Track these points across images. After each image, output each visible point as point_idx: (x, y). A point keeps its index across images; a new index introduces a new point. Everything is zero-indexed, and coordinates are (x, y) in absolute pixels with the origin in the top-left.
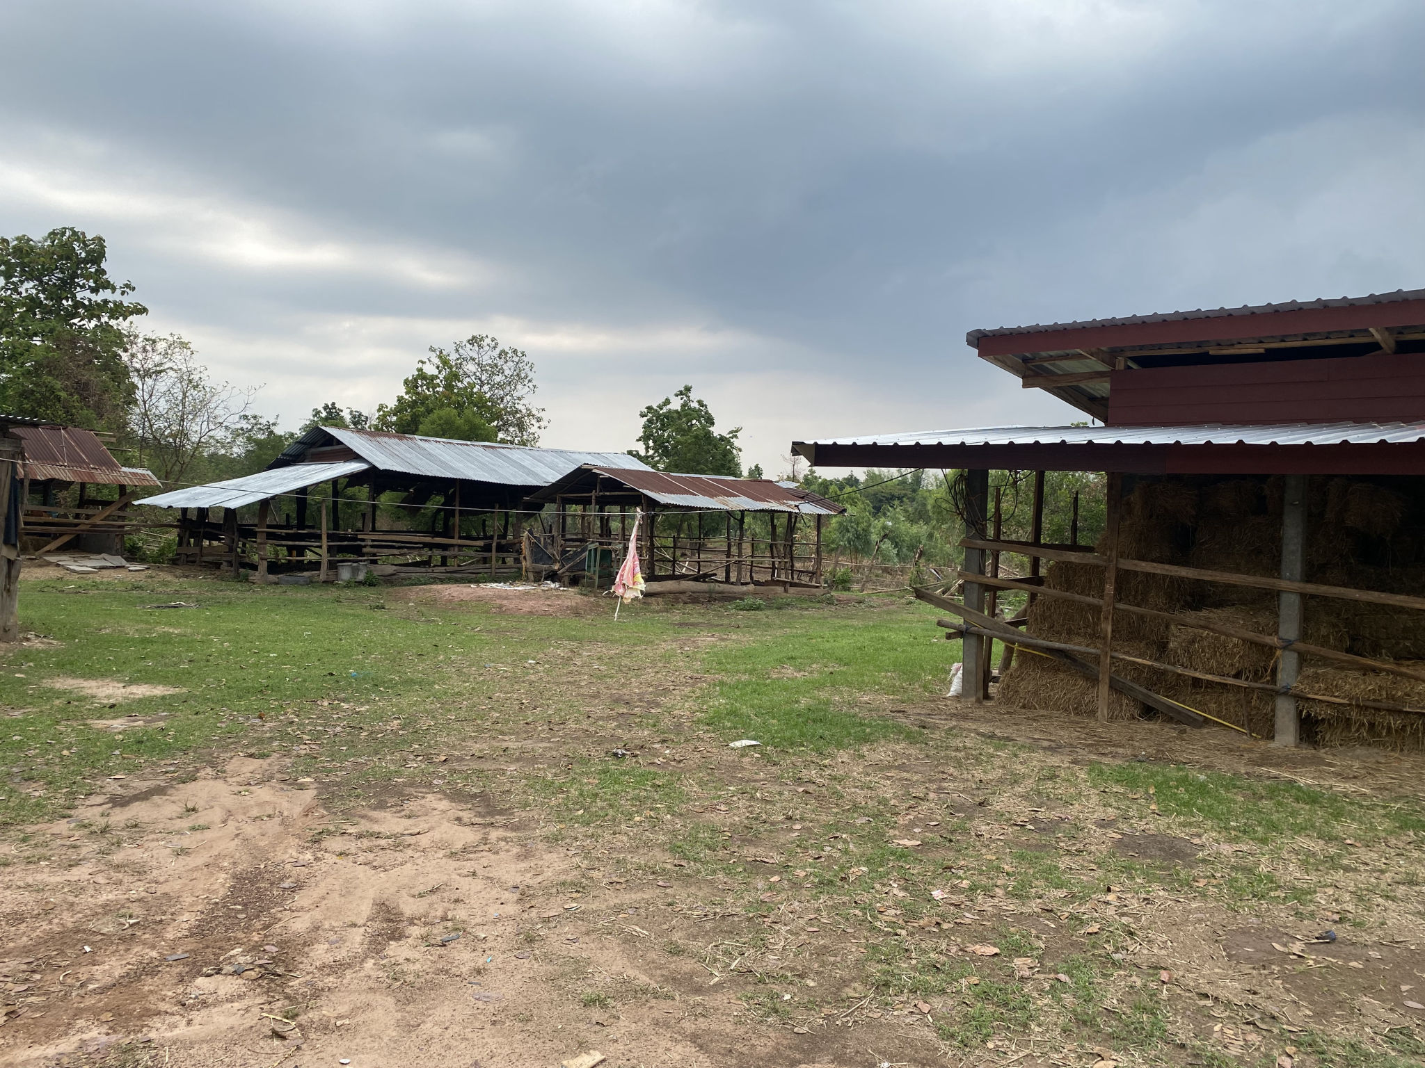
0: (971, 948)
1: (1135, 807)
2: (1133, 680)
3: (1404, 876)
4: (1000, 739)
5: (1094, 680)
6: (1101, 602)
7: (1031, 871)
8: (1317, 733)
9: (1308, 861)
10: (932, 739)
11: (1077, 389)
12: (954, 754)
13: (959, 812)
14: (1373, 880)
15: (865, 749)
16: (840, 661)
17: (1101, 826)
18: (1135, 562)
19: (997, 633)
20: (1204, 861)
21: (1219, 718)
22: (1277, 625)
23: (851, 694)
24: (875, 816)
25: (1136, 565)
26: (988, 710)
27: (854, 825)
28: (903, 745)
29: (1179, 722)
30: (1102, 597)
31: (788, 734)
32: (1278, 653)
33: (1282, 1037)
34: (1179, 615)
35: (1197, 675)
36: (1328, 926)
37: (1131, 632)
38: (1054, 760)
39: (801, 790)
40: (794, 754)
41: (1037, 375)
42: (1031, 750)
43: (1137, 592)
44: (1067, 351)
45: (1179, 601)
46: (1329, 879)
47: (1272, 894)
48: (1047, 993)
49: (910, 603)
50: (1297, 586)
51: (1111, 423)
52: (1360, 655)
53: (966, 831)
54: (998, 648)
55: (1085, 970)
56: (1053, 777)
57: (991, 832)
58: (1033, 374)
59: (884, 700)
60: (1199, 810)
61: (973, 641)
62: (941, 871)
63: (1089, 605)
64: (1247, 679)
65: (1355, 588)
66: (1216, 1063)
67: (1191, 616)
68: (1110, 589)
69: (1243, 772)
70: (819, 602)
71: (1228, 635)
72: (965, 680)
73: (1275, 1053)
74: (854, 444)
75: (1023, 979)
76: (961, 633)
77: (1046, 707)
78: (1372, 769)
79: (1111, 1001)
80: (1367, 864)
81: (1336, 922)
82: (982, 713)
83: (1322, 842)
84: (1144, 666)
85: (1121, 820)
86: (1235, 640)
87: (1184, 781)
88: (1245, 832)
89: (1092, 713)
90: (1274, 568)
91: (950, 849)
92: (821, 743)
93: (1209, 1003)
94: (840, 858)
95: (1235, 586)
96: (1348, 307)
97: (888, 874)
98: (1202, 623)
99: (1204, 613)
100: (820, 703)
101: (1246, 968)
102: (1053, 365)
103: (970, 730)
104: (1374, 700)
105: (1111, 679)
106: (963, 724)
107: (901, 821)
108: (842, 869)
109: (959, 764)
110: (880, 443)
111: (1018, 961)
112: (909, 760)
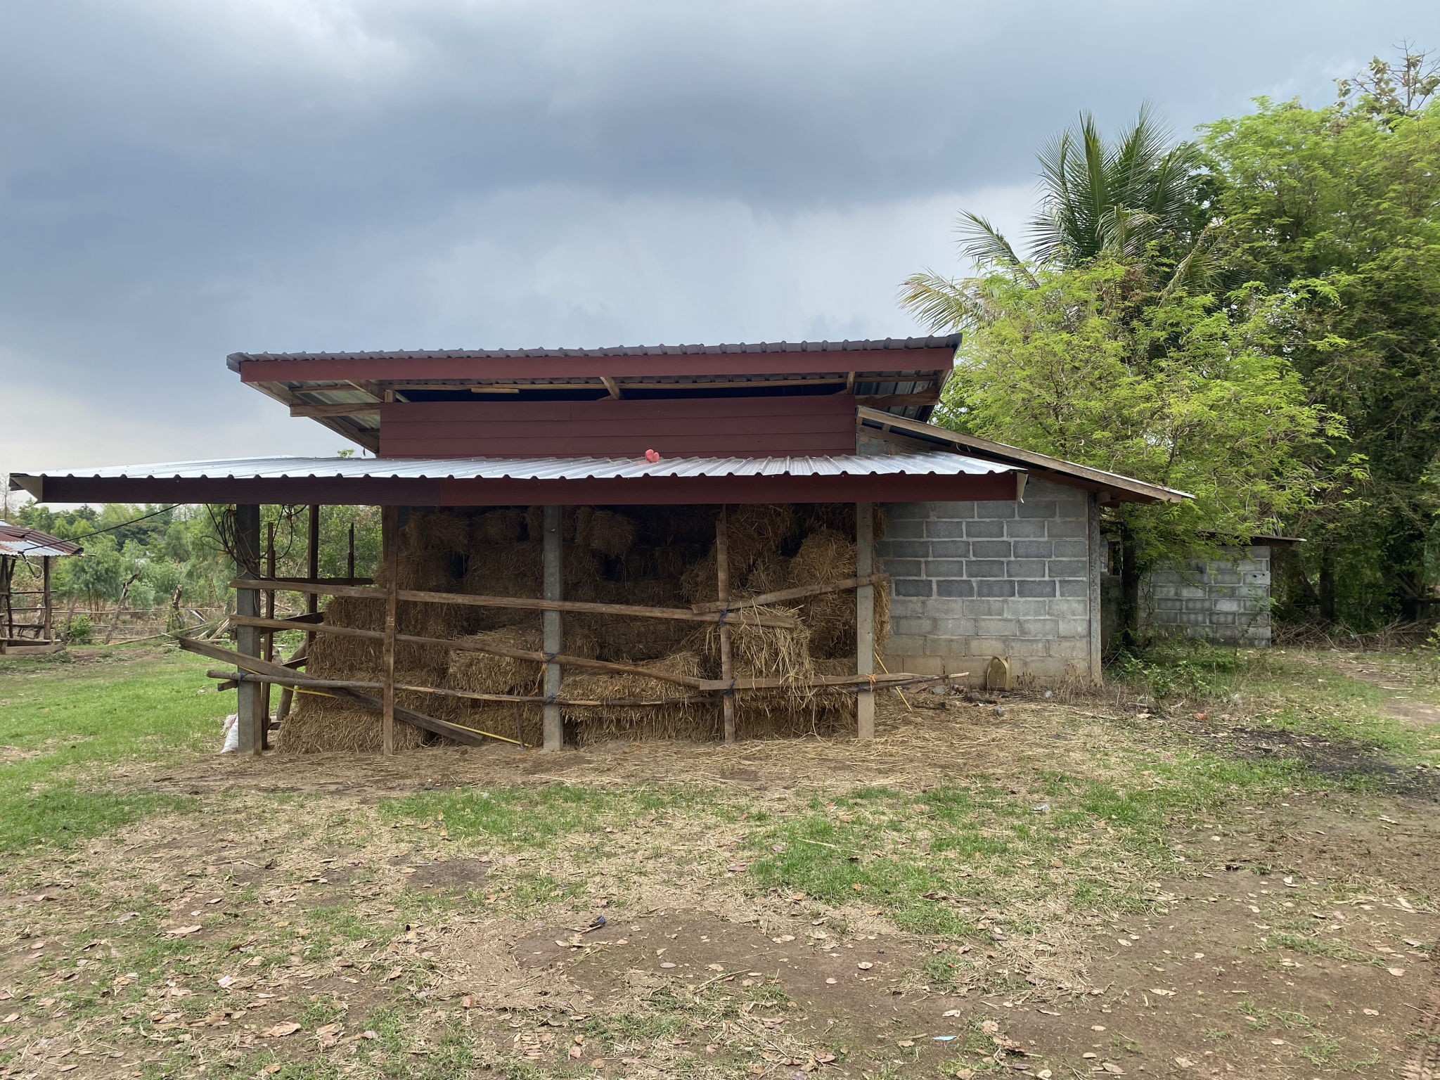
0: (268, 1032)
1: (426, 837)
2: (416, 709)
3: (651, 851)
4: (284, 791)
5: (378, 714)
6: (383, 635)
7: (328, 928)
8: (577, 735)
9: (579, 856)
10: (207, 805)
11: (346, 419)
12: (233, 817)
13: (244, 881)
14: (628, 861)
15: (124, 831)
16: (85, 730)
17: (396, 864)
18: (415, 592)
19: (275, 678)
20: (493, 877)
21: (495, 734)
22: (542, 641)
23: (100, 768)
24: (141, 909)
25: (415, 595)
26: (269, 761)
27: (116, 926)
28: (172, 818)
29: (460, 744)
30: (383, 630)
31: (18, 832)
32: (544, 666)
33: (571, 1030)
34: (458, 641)
35: (476, 696)
36: (599, 912)
37: (412, 661)
38: (343, 804)
39: (41, 897)
40: (28, 856)
41: (305, 404)
42: (318, 797)
43: (416, 621)
44: (336, 382)
45: (456, 627)
46: (595, 869)
47: (552, 894)
48: (355, 1056)
49: (170, 651)
50: (558, 604)
51: (382, 453)
52: (607, 660)
53: (253, 901)
54: (276, 691)
55: (391, 1019)
56: (342, 822)
57: (282, 895)
58: (301, 402)
59: (146, 770)
60: (485, 828)
61: (249, 690)
62: (227, 953)
63: (370, 639)
64: (518, 694)
65: (601, 602)
66: (519, 1074)
67: (468, 641)
68: (391, 621)
69: (520, 782)
70: (50, 661)
71: (501, 655)
72: (241, 732)
73: (567, 1046)
74: (97, 477)
75: (328, 1049)
76: (235, 682)
77: (331, 748)
78: (621, 760)
79: (419, 1044)
80: (623, 847)
81: (604, 907)
82: (262, 766)
83: (588, 835)
84: (426, 693)
85: (413, 853)
86: (508, 659)
87: (470, 800)
88: (525, 840)
89: (377, 748)
90: (537, 589)
91: (236, 926)
92: (65, 835)
93: (507, 1016)
94: (100, 969)
95: (504, 608)
96: (584, 358)
97: (163, 973)
98: (478, 646)
99: (479, 636)
100: (60, 786)
101: (536, 972)
102: (320, 394)
103: (250, 787)
104: (620, 699)
105: (395, 711)
106: (242, 782)
107: (175, 906)
108: (103, 982)
109: (239, 826)
110: (129, 475)
111: (321, 1031)
112: (180, 834)
